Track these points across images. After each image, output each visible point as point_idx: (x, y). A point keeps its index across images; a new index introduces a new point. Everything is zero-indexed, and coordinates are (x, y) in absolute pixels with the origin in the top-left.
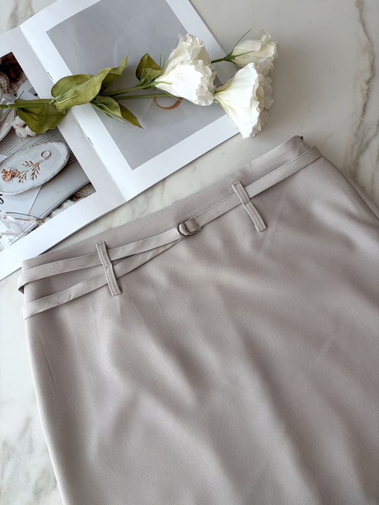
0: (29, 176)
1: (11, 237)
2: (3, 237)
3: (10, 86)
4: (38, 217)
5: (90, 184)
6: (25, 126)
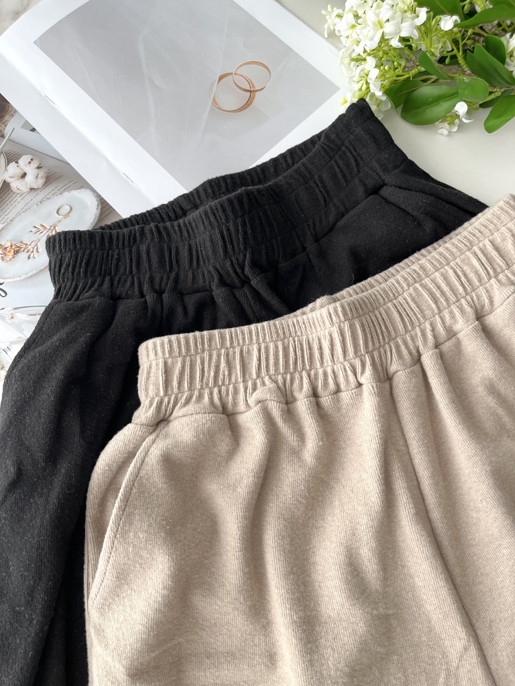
6: (24, 175)
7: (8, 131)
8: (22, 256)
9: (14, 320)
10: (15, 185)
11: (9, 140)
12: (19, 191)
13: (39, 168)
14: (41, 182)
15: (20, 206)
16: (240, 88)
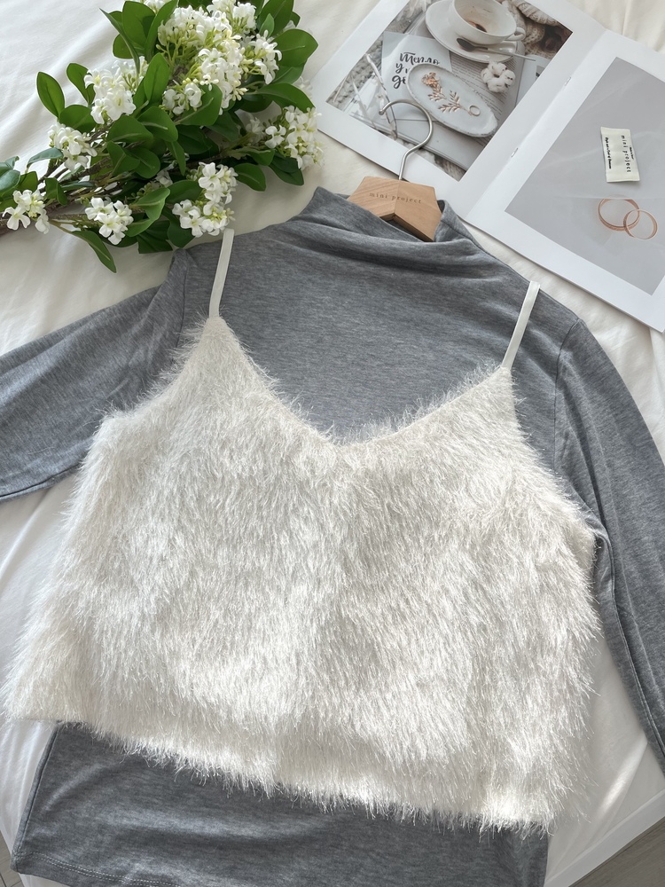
0: (441, 102)
1: (361, 113)
2: (357, 105)
3: (533, 45)
4: (398, 130)
5: (464, 171)
6: (498, 77)
7: (531, 56)
8: (430, 91)
9: (378, 100)
10: (487, 72)
11: (524, 59)
12: (482, 74)
13: (506, 85)
14: (495, 89)
15: (470, 79)
16: (626, 218)
